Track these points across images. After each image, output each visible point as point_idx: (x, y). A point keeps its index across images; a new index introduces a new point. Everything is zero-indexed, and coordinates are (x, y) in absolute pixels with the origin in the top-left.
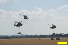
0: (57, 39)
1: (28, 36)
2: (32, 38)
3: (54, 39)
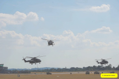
3: (90, 73)
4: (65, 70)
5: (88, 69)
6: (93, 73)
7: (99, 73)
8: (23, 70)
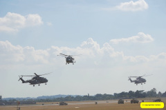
0: (132, 102)
1: (73, 97)
2: (79, 101)
3: (125, 102)
4: (87, 98)
5: (121, 97)
6: (129, 101)
7: (137, 102)
8: (24, 99)
